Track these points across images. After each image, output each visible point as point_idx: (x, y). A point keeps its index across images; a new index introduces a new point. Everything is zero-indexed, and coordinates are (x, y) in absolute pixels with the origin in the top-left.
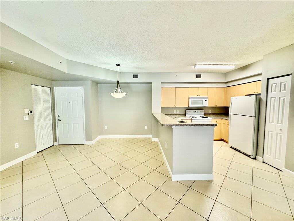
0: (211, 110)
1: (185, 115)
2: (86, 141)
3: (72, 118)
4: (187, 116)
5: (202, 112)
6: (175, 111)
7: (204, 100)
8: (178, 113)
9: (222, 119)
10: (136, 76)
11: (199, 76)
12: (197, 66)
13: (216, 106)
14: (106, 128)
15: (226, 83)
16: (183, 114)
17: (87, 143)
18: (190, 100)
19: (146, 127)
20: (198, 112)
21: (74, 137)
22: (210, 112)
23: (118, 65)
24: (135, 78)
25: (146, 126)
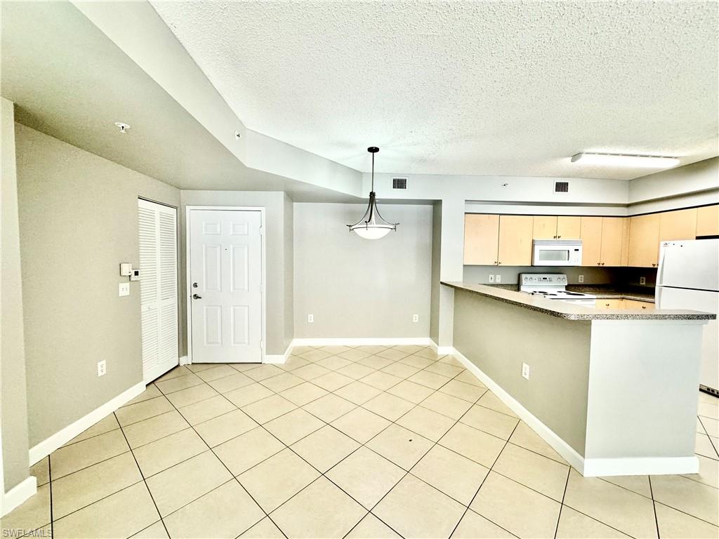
0: (583, 276)
1: (517, 287)
2: (267, 354)
3: (232, 290)
4: (522, 288)
5: (563, 281)
6: (493, 276)
7: (572, 249)
8: (498, 281)
9: (623, 298)
10: (400, 184)
11: (561, 187)
12: (584, 157)
13: (601, 265)
14: (311, 318)
15: (628, 206)
16: (512, 285)
17: (269, 359)
18: (537, 248)
19: (416, 318)
20: (550, 280)
21: (234, 343)
22: (581, 279)
23: (373, 150)
24: (398, 188)
25: (417, 315)
